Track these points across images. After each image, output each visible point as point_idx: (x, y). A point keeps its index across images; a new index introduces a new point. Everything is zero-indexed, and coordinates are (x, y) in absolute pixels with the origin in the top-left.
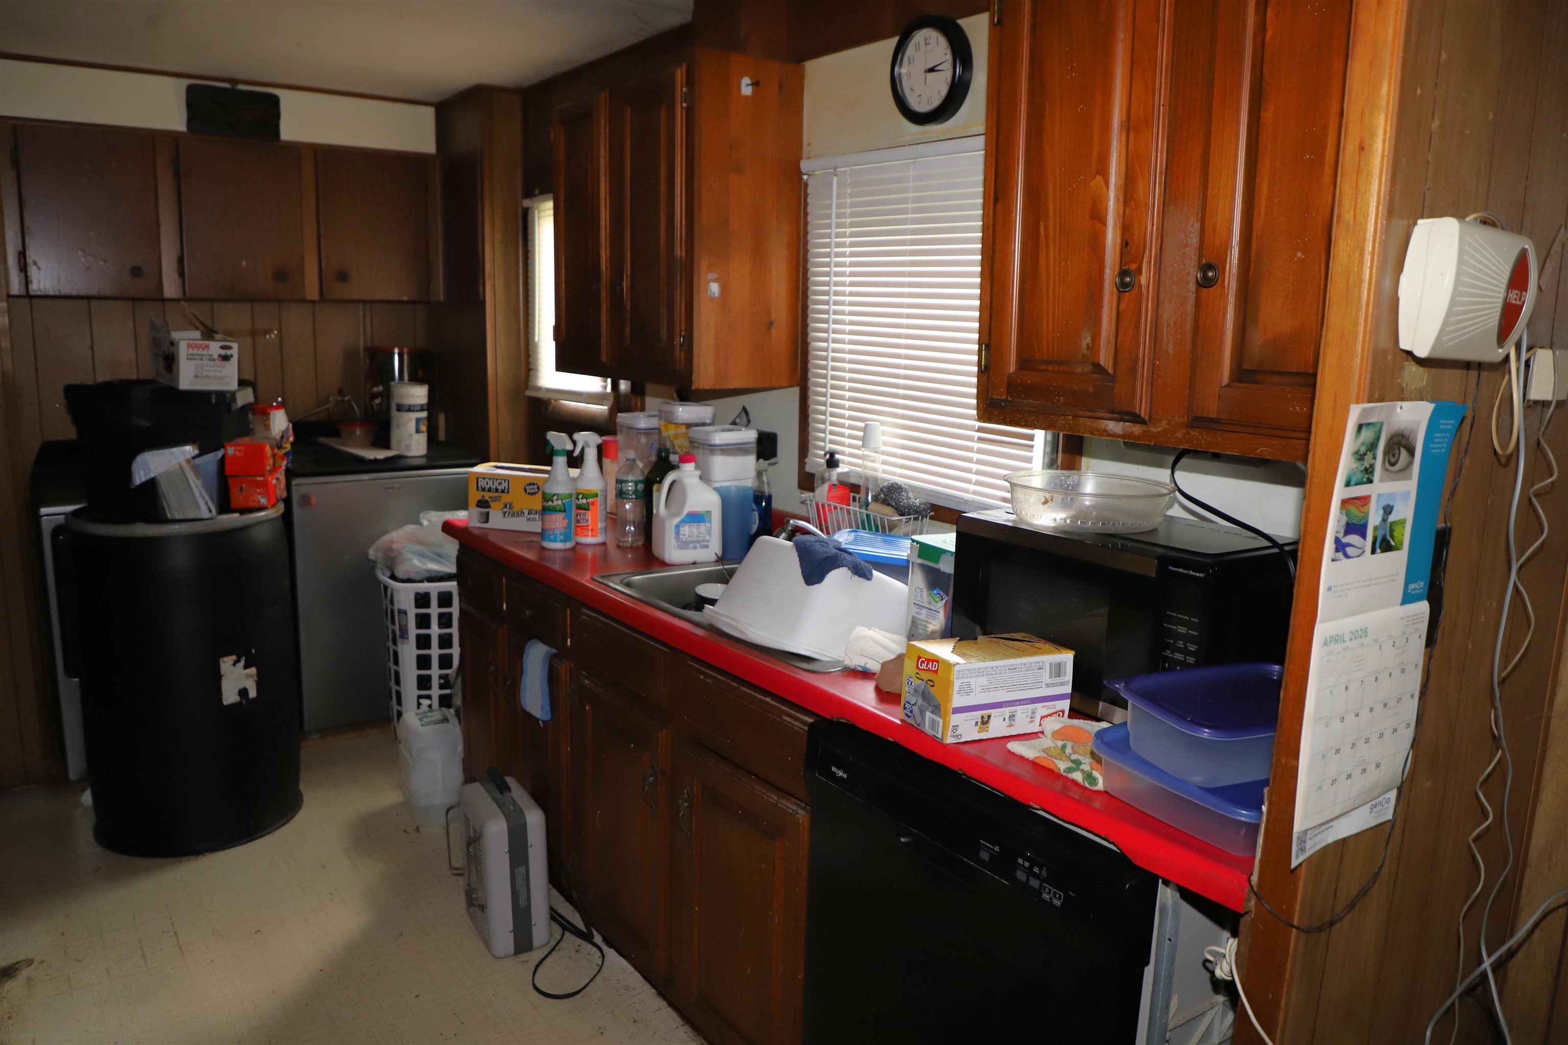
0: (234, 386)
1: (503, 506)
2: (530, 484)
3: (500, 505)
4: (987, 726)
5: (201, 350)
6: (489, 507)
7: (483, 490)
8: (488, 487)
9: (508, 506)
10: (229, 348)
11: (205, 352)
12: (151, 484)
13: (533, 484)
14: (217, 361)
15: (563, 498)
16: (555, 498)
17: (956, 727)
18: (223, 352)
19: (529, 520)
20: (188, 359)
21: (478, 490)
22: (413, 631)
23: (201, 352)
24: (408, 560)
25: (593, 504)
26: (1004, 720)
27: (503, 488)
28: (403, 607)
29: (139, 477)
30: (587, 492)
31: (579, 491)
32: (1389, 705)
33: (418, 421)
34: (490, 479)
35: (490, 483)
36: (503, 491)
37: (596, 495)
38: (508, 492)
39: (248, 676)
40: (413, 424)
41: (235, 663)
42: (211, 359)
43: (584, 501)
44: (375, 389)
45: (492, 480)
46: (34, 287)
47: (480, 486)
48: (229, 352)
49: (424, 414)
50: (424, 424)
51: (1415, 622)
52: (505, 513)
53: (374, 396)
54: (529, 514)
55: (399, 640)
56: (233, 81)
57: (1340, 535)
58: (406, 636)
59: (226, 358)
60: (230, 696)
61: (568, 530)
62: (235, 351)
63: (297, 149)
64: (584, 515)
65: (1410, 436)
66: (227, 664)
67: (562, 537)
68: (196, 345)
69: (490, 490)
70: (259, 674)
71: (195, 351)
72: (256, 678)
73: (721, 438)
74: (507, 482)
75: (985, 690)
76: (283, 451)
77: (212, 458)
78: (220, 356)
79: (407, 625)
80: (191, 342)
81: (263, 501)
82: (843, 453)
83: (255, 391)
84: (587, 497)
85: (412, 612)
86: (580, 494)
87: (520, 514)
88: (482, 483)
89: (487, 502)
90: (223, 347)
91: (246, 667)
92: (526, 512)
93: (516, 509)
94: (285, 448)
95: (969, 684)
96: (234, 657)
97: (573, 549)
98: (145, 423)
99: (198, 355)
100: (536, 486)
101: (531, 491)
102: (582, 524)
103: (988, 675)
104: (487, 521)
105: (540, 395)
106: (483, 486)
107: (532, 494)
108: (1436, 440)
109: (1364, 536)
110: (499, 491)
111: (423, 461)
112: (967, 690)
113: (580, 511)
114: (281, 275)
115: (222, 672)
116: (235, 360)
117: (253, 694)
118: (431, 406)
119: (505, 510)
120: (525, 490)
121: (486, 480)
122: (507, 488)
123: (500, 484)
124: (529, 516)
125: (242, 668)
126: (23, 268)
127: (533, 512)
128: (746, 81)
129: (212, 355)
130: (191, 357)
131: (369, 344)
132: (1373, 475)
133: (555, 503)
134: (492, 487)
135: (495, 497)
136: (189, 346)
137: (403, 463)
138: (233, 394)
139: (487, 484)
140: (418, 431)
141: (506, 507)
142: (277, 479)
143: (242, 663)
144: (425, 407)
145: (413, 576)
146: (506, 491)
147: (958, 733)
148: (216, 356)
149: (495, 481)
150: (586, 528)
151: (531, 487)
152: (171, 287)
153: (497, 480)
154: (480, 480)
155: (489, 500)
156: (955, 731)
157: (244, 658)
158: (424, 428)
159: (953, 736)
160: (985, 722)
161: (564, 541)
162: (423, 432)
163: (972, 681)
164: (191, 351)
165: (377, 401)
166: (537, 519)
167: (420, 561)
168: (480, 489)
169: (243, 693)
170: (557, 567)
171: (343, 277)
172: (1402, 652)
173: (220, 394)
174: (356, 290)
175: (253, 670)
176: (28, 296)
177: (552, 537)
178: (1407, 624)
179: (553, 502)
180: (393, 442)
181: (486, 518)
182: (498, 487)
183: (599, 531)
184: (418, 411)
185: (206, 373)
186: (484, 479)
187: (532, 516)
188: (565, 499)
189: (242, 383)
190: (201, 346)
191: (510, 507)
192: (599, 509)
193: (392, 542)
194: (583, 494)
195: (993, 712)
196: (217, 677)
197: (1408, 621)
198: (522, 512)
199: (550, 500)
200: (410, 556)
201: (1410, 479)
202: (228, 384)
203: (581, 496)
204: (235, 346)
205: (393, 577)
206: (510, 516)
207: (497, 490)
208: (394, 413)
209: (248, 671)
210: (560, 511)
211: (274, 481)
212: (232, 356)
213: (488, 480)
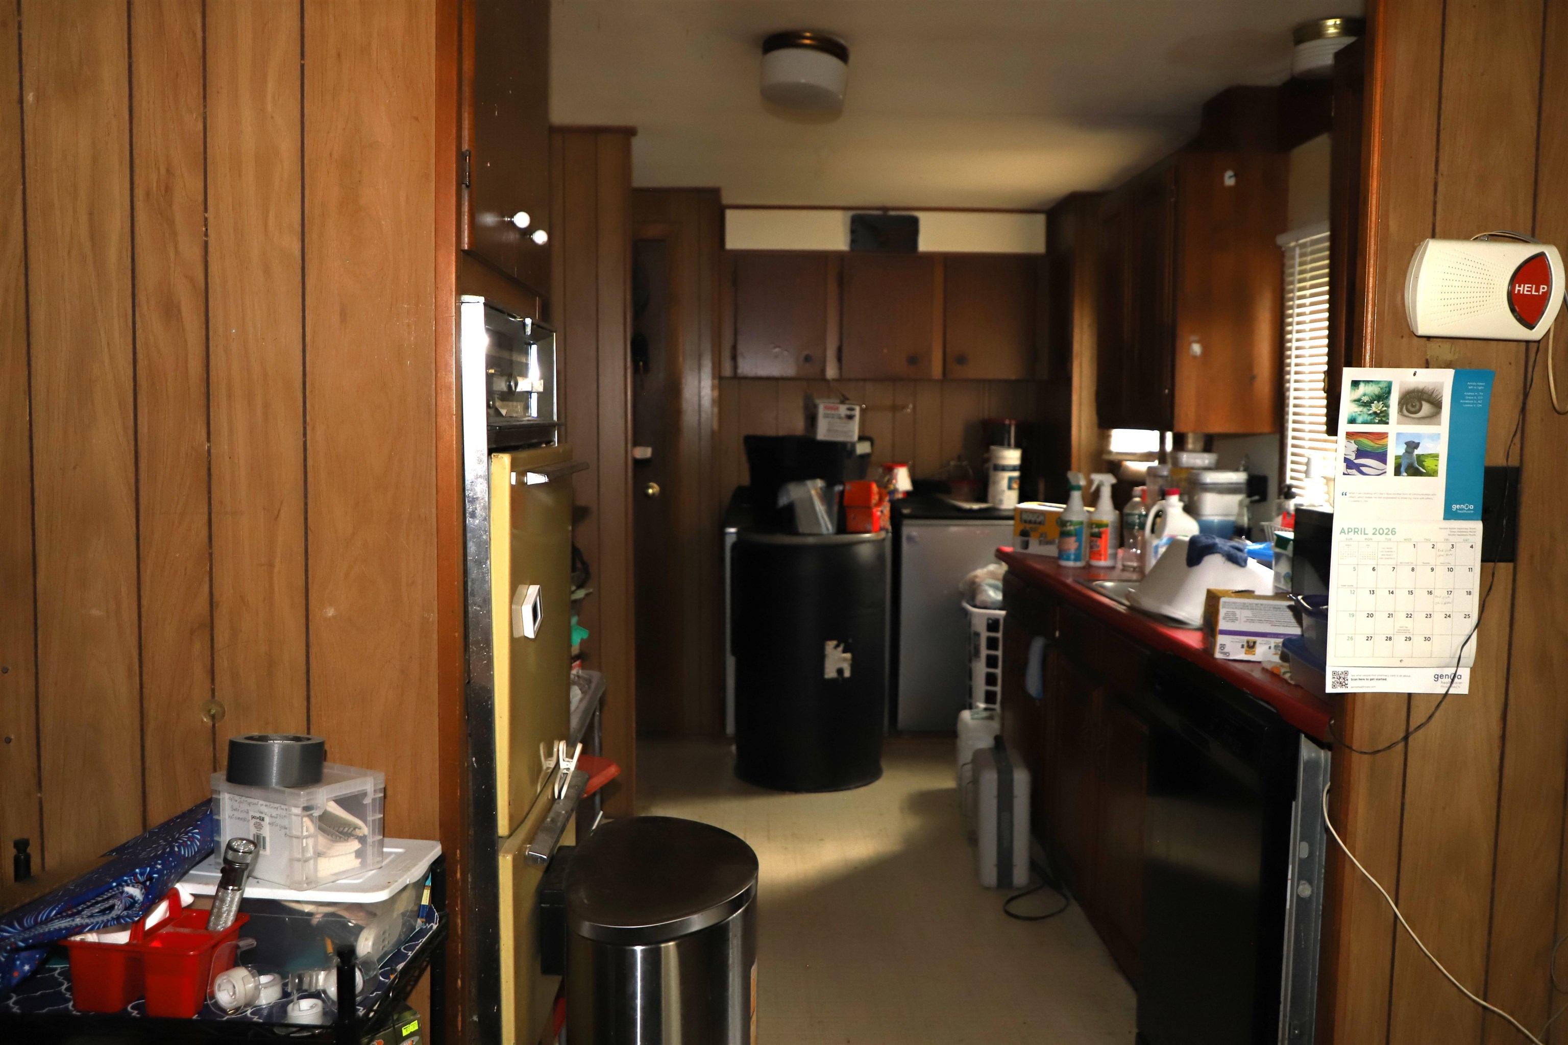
0: (856, 438)
1: (1037, 535)
3: (1035, 534)
4: (1254, 650)
6: (1029, 536)
7: (1025, 522)
8: (1029, 519)
9: (1042, 535)
10: (853, 409)
11: (836, 412)
12: (790, 508)
14: (844, 419)
15: (1074, 525)
16: (1069, 524)
17: (1223, 646)
18: (849, 413)
19: (1052, 545)
20: (824, 417)
21: (1021, 522)
22: (984, 652)
23: (833, 412)
25: (1104, 532)
26: (1270, 648)
28: (978, 629)
29: (783, 501)
30: (1099, 524)
31: (1093, 523)
32: (1436, 593)
33: (1011, 479)
35: (1031, 516)
36: (1040, 524)
37: (1107, 526)
38: (1043, 524)
39: (845, 659)
40: (1004, 483)
41: (837, 646)
42: (840, 418)
43: (1097, 530)
45: (1032, 514)
46: (740, 371)
47: (1022, 518)
48: (852, 413)
49: (1016, 474)
50: (1016, 482)
51: (1459, 534)
52: (1039, 541)
55: (974, 659)
56: (885, 209)
57: (1352, 457)
58: (979, 656)
59: (851, 417)
60: (830, 673)
61: (1080, 552)
62: (857, 412)
63: (931, 257)
64: (1096, 541)
65: (1433, 393)
66: (830, 645)
67: (1075, 557)
68: (830, 408)
69: (1030, 522)
70: (852, 659)
71: (830, 412)
72: (850, 662)
73: (1211, 478)
75: (1249, 620)
77: (835, 491)
78: (846, 415)
79: (980, 646)
80: (826, 405)
81: (869, 527)
82: (1296, 487)
83: (872, 445)
85: (984, 635)
87: (1047, 541)
88: (1025, 516)
89: (1028, 532)
90: (848, 409)
91: (844, 651)
93: (1046, 538)
95: (1234, 614)
96: (836, 642)
97: (1084, 568)
99: (831, 415)
102: (1095, 550)
103: (1251, 609)
104: (1027, 548)
105: (1112, 458)
106: (1025, 519)
108: (1467, 398)
109: (1384, 461)
110: (1037, 523)
112: (1233, 618)
113: (1092, 538)
114: (913, 360)
115: (826, 653)
116: (857, 419)
117: (847, 674)
118: (1024, 467)
119: (1042, 539)
123: (1037, 516)
124: (1052, 542)
125: (841, 652)
126: (734, 358)
128: (1229, 173)
129: (840, 415)
130: (826, 416)
132: (1388, 419)
133: (1069, 528)
134: (1032, 519)
135: (1034, 528)
136: (825, 408)
137: (997, 514)
138: (853, 445)
139: (1029, 517)
140: (1010, 487)
141: (1039, 536)
142: (882, 512)
143: (842, 648)
144: (1018, 468)
145: (989, 605)
147: (1226, 650)
148: (843, 415)
149: (1034, 514)
150: (1098, 553)
152: (831, 372)
153: (1036, 514)
154: (1023, 514)
155: (1030, 531)
156: (1222, 648)
157: (843, 644)
158: (1015, 486)
159: (1222, 653)
160: (1251, 647)
161: (1076, 560)
162: (1014, 489)
163: (1238, 612)
164: (826, 412)
166: (1057, 544)
167: (995, 593)
168: (1023, 521)
169: (840, 671)
170: (1069, 581)
171: (961, 360)
172: (1447, 555)
173: (843, 445)
174: (973, 371)
175: (849, 655)
176: (736, 377)
177: (1065, 557)
178: (1450, 533)
179: (1067, 527)
180: (990, 498)
181: (1026, 545)
182: (1036, 519)
183: (1109, 556)
184: (1011, 471)
185: (835, 428)
186: (1027, 513)
188: (1076, 526)
189: (862, 438)
190: (833, 408)
192: (1109, 538)
193: (976, 577)
194: (1096, 524)
195: (1259, 640)
196: (822, 657)
197: (1451, 532)
199: (1064, 525)
200: (987, 588)
201: (1439, 424)
202: (850, 437)
203: (1094, 526)
204: (857, 408)
205: (973, 604)
206: (1041, 543)
207: (1035, 522)
208: (992, 473)
209: (845, 655)
211: (879, 513)
212: (855, 416)
213: (1030, 514)
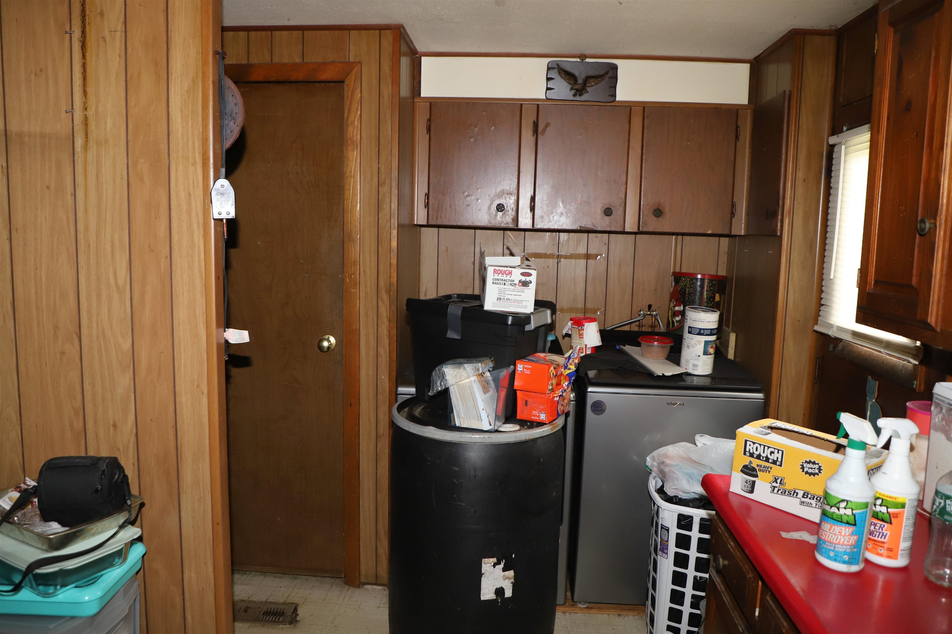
0: (530, 309)
1: (772, 479)
2: (810, 462)
3: (770, 477)
5: (505, 275)
6: (756, 476)
7: (752, 455)
8: (757, 453)
9: (779, 481)
10: (529, 275)
12: (445, 395)
13: (814, 463)
14: (517, 286)
15: (854, 507)
16: (843, 505)
18: (523, 278)
19: (802, 503)
20: (493, 283)
21: (745, 454)
22: (672, 549)
23: (504, 277)
24: (677, 479)
25: (896, 515)
27: (775, 459)
28: (666, 524)
29: (436, 387)
30: (888, 499)
31: (878, 495)
33: (706, 343)
34: (760, 445)
35: (760, 450)
36: (774, 462)
37: (903, 506)
38: (781, 465)
39: (505, 578)
40: (700, 348)
41: (495, 565)
42: (513, 284)
43: (884, 509)
44: (677, 308)
45: (762, 447)
47: (747, 450)
48: (528, 279)
49: (713, 338)
50: (711, 347)
52: (775, 487)
53: (675, 314)
54: (803, 497)
55: (660, 553)
58: (666, 551)
59: (525, 284)
60: (487, 593)
61: (856, 550)
62: (533, 278)
63: (627, 106)
64: (881, 527)
66: (487, 565)
67: (846, 558)
68: (501, 272)
69: (759, 457)
70: (515, 577)
71: (500, 277)
72: (513, 580)
74: (780, 452)
76: (568, 372)
77: (504, 373)
78: (520, 281)
79: (667, 541)
80: (497, 268)
81: (543, 417)
84: (889, 506)
85: (674, 531)
86: (878, 498)
87: (794, 493)
88: (750, 448)
89: (754, 469)
90: (523, 274)
91: (505, 569)
92: (801, 494)
93: (789, 486)
94: (569, 369)
96: (494, 560)
97: (860, 572)
98: (456, 337)
99: (502, 280)
100: (817, 466)
101: (810, 471)
102: (876, 538)
104: (752, 492)
106: (751, 451)
107: (810, 474)
110: (770, 461)
111: (707, 382)
113: (876, 521)
114: (607, 211)
115: (483, 571)
116: (533, 286)
117: (508, 593)
118: (721, 331)
119: (774, 484)
120: (803, 468)
121: (756, 445)
122: (780, 460)
123: (772, 453)
124: (803, 499)
125: (501, 571)
126: (427, 206)
127: (809, 496)
129: (513, 281)
130: (496, 282)
131: (678, 270)
133: (842, 511)
134: (762, 454)
135: (764, 466)
136: (495, 272)
137: (688, 381)
138: (528, 317)
139: (757, 450)
140: (706, 353)
141: (776, 481)
143: (502, 565)
144: (715, 332)
145: (679, 497)
146: (778, 463)
148: (517, 282)
149: (766, 448)
150: (881, 544)
151: (811, 465)
153: (769, 447)
154: (748, 443)
155: (757, 469)
157: (504, 561)
158: (712, 351)
161: (848, 562)
162: (711, 354)
164: (496, 276)
165: (678, 319)
166: (814, 505)
167: (689, 482)
168: (748, 454)
169: (500, 591)
171: (657, 212)
173: (517, 316)
175: (511, 573)
176: (428, 225)
177: (831, 554)
179: (838, 509)
180: (683, 360)
181: (751, 488)
182: (769, 456)
183: (900, 552)
184: (707, 335)
185: (507, 297)
186: (754, 443)
187: (807, 500)
188: (857, 509)
189: (538, 306)
190: (505, 272)
191: (780, 483)
192: (904, 524)
193: (667, 456)
194: (883, 500)
196: (477, 575)
198: (795, 492)
199: (835, 506)
200: (679, 475)
202: (525, 307)
204: (534, 273)
205: (661, 491)
206: (780, 492)
207: (767, 459)
208: (686, 335)
209: (507, 573)
210: (848, 523)
211: (558, 397)
212: (531, 282)
213: (758, 446)
